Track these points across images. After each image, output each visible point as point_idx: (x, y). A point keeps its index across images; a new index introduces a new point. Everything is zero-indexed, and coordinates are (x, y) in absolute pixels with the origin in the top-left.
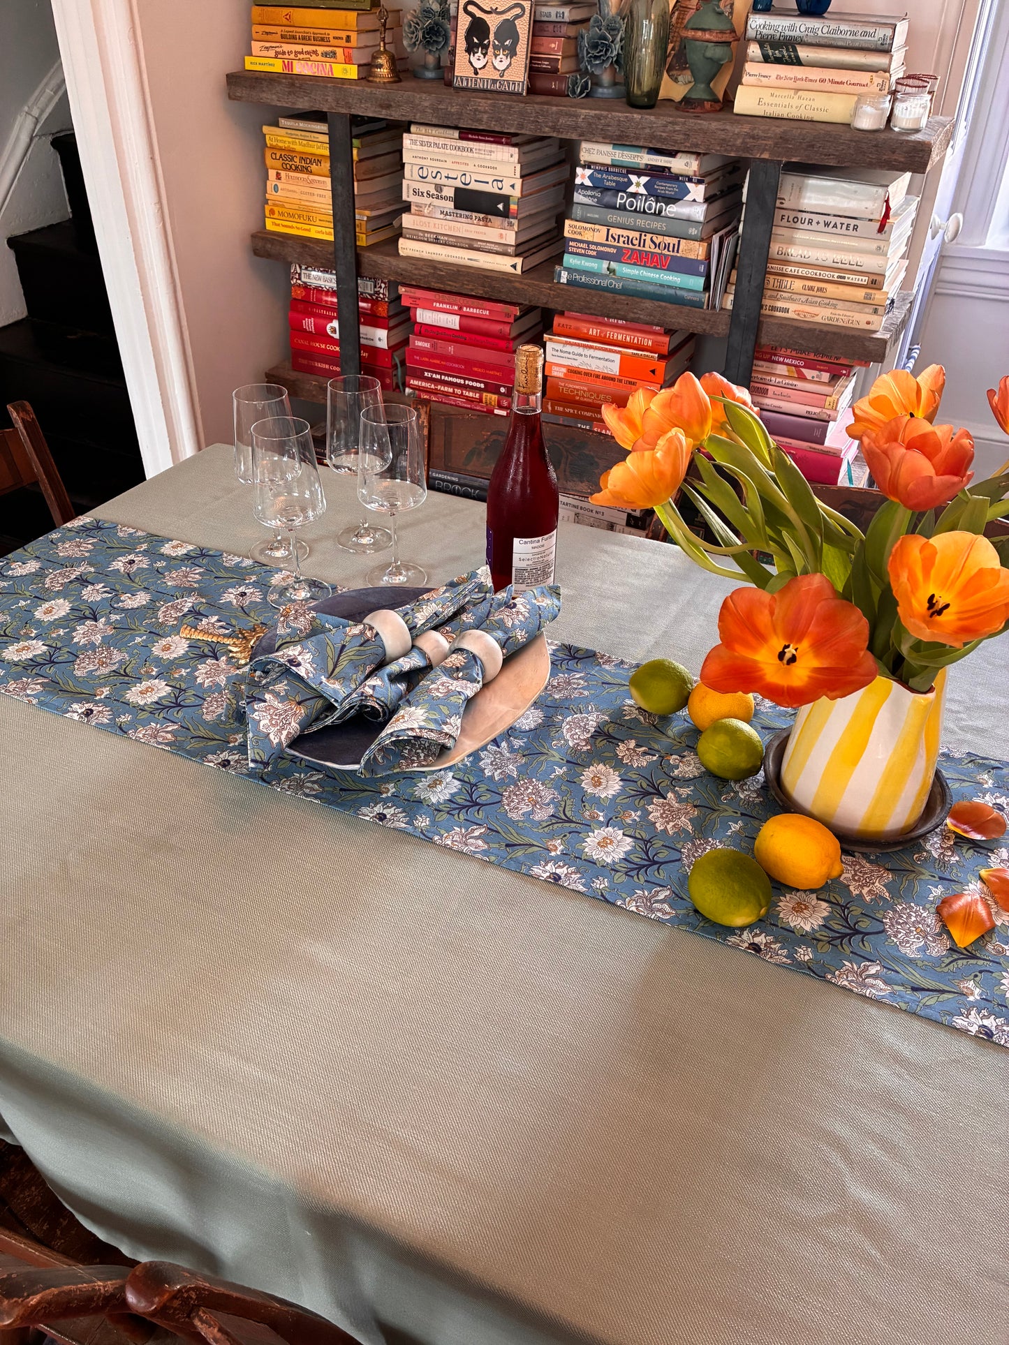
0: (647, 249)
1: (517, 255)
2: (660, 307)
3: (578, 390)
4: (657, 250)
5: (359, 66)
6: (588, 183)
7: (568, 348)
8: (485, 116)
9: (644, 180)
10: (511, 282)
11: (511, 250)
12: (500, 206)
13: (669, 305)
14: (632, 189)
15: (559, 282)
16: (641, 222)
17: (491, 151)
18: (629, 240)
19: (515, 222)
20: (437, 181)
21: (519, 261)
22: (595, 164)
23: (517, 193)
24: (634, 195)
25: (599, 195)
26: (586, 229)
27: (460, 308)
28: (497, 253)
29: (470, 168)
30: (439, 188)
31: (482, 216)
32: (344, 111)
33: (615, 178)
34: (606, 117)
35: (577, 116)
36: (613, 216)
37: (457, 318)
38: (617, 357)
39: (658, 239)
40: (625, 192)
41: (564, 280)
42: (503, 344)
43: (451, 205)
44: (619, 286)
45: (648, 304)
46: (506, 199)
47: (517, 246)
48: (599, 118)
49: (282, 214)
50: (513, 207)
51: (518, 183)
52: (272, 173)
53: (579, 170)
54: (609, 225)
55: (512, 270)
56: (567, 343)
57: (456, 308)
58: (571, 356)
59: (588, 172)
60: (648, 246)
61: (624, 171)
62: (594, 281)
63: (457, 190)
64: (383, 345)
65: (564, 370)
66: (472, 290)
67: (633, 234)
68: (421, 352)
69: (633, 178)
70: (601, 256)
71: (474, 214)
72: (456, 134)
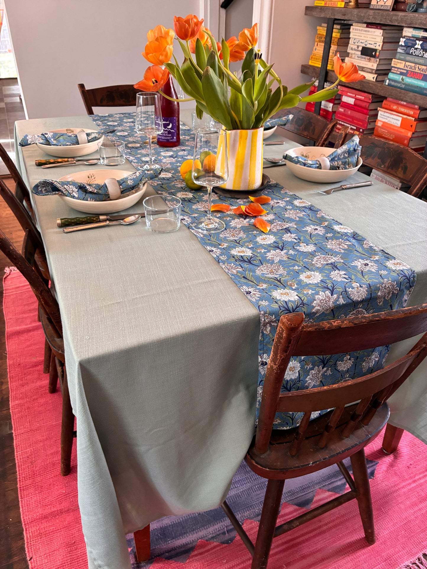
0: (416, 71)
1: (375, 74)
2: (415, 95)
3: (384, 132)
4: (419, 72)
5: (345, 3)
6: (403, 44)
7: (386, 114)
8: (371, 17)
9: (421, 42)
10: (369, 83)
11: (374, 72)
12: (374, 53)
13: (418, 95)
14: (416, 47)
15: (385, 85)
16: (417, 60)
17: (375, 32)
18: (411, 68)
19: (378, 60)
20: (358, 44)
21: (375, 76)
22: (406, 36)
23: (380, 48)
24: (416, 49)
25: (405, 49)
26: (398, 62)
27: (356, 96)
28: (370, 73)
29: (368, 39)
30: (358, 47)
31: (369, 58)
32: (333, 17)
33: (412, 42)
34: (407, 16)
35: (398, 16)
36: (409, 58)
37: (354, 100)
38: (400, 119)
39: (420, 67)
40: (414, 47)
41: (387, 84)
42: (365, 111)
43: (360, 53)
44: (403, 86)
45: (411, 94)
46: (375, 50)
47: (377, 70)
48: (405, 16)
49: (314, 58)
50: (378, 53)
51: (381, 44)
52: (316, 43)
53: (401, 39)
54: (406, 61)
55: (372, 80)
56: (385, 112)
57: (354, 95)
58: (386, 118)
59: (404, 40)
60: (417, 70)
61: (415, 39)
62: (396, 84)
63: (363, 48)
64: (330, 110)
65: (382, 123)
66: (357, 87)
67: (413, 65)
68: (340, 113)
69: (417, 42)
70: (401, 74)
71: (367, 57)
72: (365, 25)
